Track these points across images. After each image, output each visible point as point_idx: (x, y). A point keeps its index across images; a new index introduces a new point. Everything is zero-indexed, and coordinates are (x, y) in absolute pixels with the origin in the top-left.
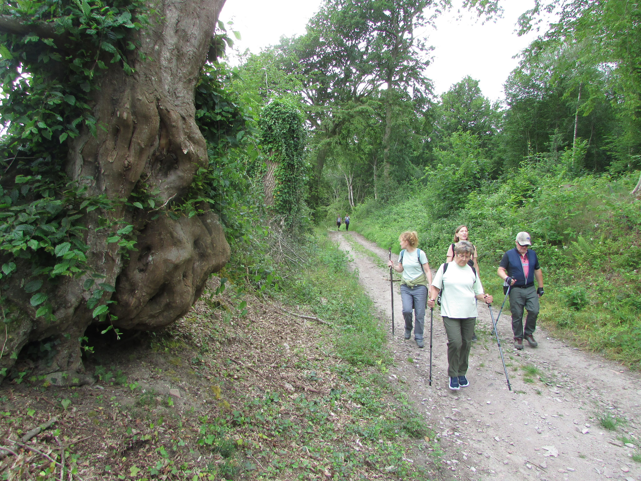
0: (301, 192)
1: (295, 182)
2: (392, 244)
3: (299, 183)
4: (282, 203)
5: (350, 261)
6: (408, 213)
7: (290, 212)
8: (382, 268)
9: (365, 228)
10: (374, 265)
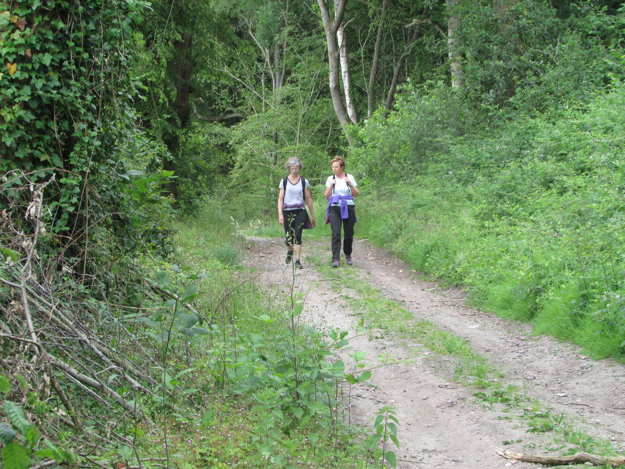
0: (117, 63)
1: (86, 17)
2: (538, 293)
3: (108, 22)
4: (29, 117)
5: (352, 379)
6: (606, 147)
7: (65, 156)
8: (499, 407)
9: (413, 223)
10: (461, 391)
